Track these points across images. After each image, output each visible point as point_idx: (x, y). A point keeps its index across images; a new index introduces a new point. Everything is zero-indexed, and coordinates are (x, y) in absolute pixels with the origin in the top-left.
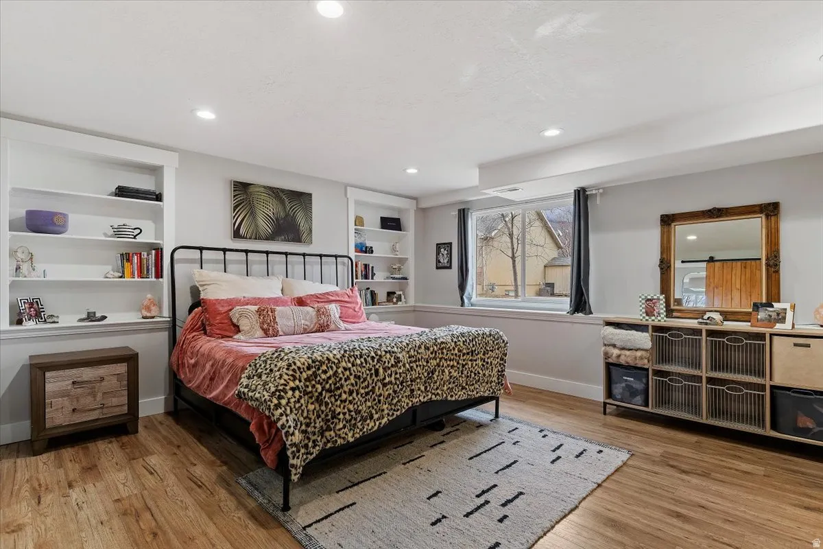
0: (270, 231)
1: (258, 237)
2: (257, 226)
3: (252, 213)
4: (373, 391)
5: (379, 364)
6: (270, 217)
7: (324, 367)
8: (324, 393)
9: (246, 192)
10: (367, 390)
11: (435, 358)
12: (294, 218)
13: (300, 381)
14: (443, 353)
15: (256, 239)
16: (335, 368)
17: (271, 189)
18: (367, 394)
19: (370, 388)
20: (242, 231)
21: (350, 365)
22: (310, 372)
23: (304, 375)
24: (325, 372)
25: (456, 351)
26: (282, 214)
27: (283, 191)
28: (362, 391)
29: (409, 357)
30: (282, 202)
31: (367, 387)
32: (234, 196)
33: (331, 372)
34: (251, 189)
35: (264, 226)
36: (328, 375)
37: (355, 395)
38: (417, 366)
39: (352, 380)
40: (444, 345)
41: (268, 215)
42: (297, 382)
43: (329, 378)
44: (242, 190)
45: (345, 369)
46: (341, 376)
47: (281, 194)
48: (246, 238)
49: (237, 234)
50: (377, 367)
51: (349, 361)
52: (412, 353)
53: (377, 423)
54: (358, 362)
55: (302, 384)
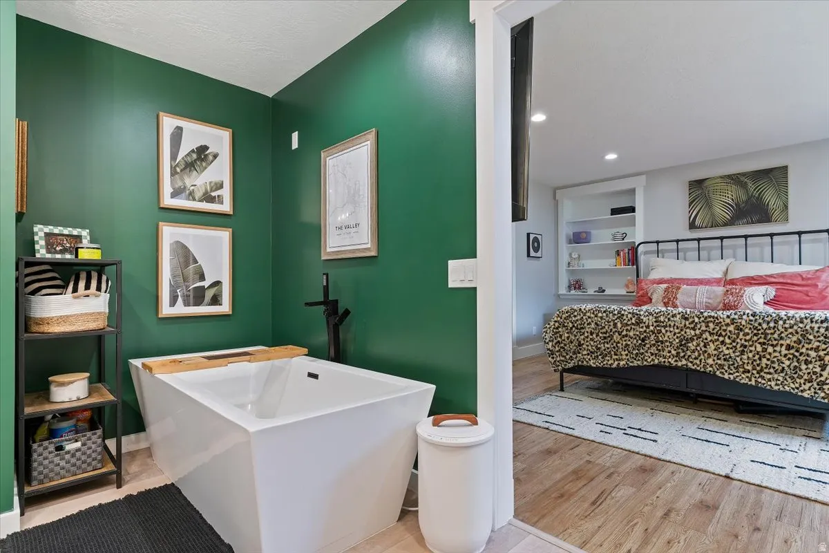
0: (729, 217)
1: (714, 225)
2: (713, 215)
3: (709, 205)
4: (611, 337)
5: (618, 320)
6: (728, 204)
7: (576, 314)
8: (574, 329)
9: (701, 187)
10: (605, 335)
11: (694, 329)
12: (760, 198)
13: (561, 318)
14: (707, 326)
15: (712, 227)
16: (582, 315)
17: (729, 177)
18: (605, 338)
19: (608, 335)
20: (697, 222)
21: (592, 316)
22: (567, 315)
23: (564, 316)
24: (575, 316)
25: (731, 328)
26: (744, 198)
27: (744, 174)
28: (601, 335)
29: (656, 322)
30: (743, 186)
31: (605, 333)
32: (689, 194)
33: (579, 317)
34: (707, 183)
35: (721, 212)
36: (576, 318)
37: (594, 336)
38: (666, 331)
39: (593, 325)
40: (712, 319)
41: (726, 202)
42: (559, 319)
43: (577, 320)
44: (697, 186)
45: (589, 317)
46: (585, 321)
47: (742, 178)
48: (702, 228)
49: (692, 226)
50: (616, 321)
51: (593, 313)
52: (662, 319)
53: (616, 363)
54: (600, 315)
55: (561, 320)
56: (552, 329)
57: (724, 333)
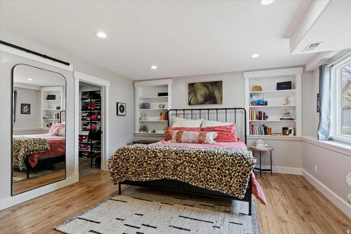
0: (203, 101)
1: (198, 104)
2: (197, 99)
3: (195, 95)
4: (143, 164)
5: (146, 155)
6: (203, 95)
7: (126, 151)
8: (124, 160)
9: (193, 87)
10: (139, 163)
11: (180, 160)
12: (213, 93)
13: (119, 154)
14: (186, 158)
15: (197, 104)
16: (129, 152)
17: (203, 83)
18: (140, 165)
19: (141, 163)
20: (192, 102)
21: (134, 152)
22: (121, 152)
23: (120, 152)
24: (125, 153)
25: (195, 159)
26: (208, 93)
27: (208, 83)
28: (137, 163)
29: (163, 156)
30: (208, 88)
31: (140, 162)
32: (189, 89)
33: (127, 153)
34: (195, 85)
35: (200, 98)
36: (126, 154)
37: (134, 164)
38: (168, 161)
39: (134, 158)
40: (188, 155)
41: (202, 94)
42: (117, 154)
43: (126, 155)
44: (191, 86)
45: (132, 153)
46: (130, 155)
47: (207, 84)
48: (193, 105)
49: (190, 104)
50: (145, 156)
51: (134, 151)
52: (166, 154)
53: (145, 179)
54: (137, 152)
55: (119, 155)
56: (113, 160)
57: (192, 162)
